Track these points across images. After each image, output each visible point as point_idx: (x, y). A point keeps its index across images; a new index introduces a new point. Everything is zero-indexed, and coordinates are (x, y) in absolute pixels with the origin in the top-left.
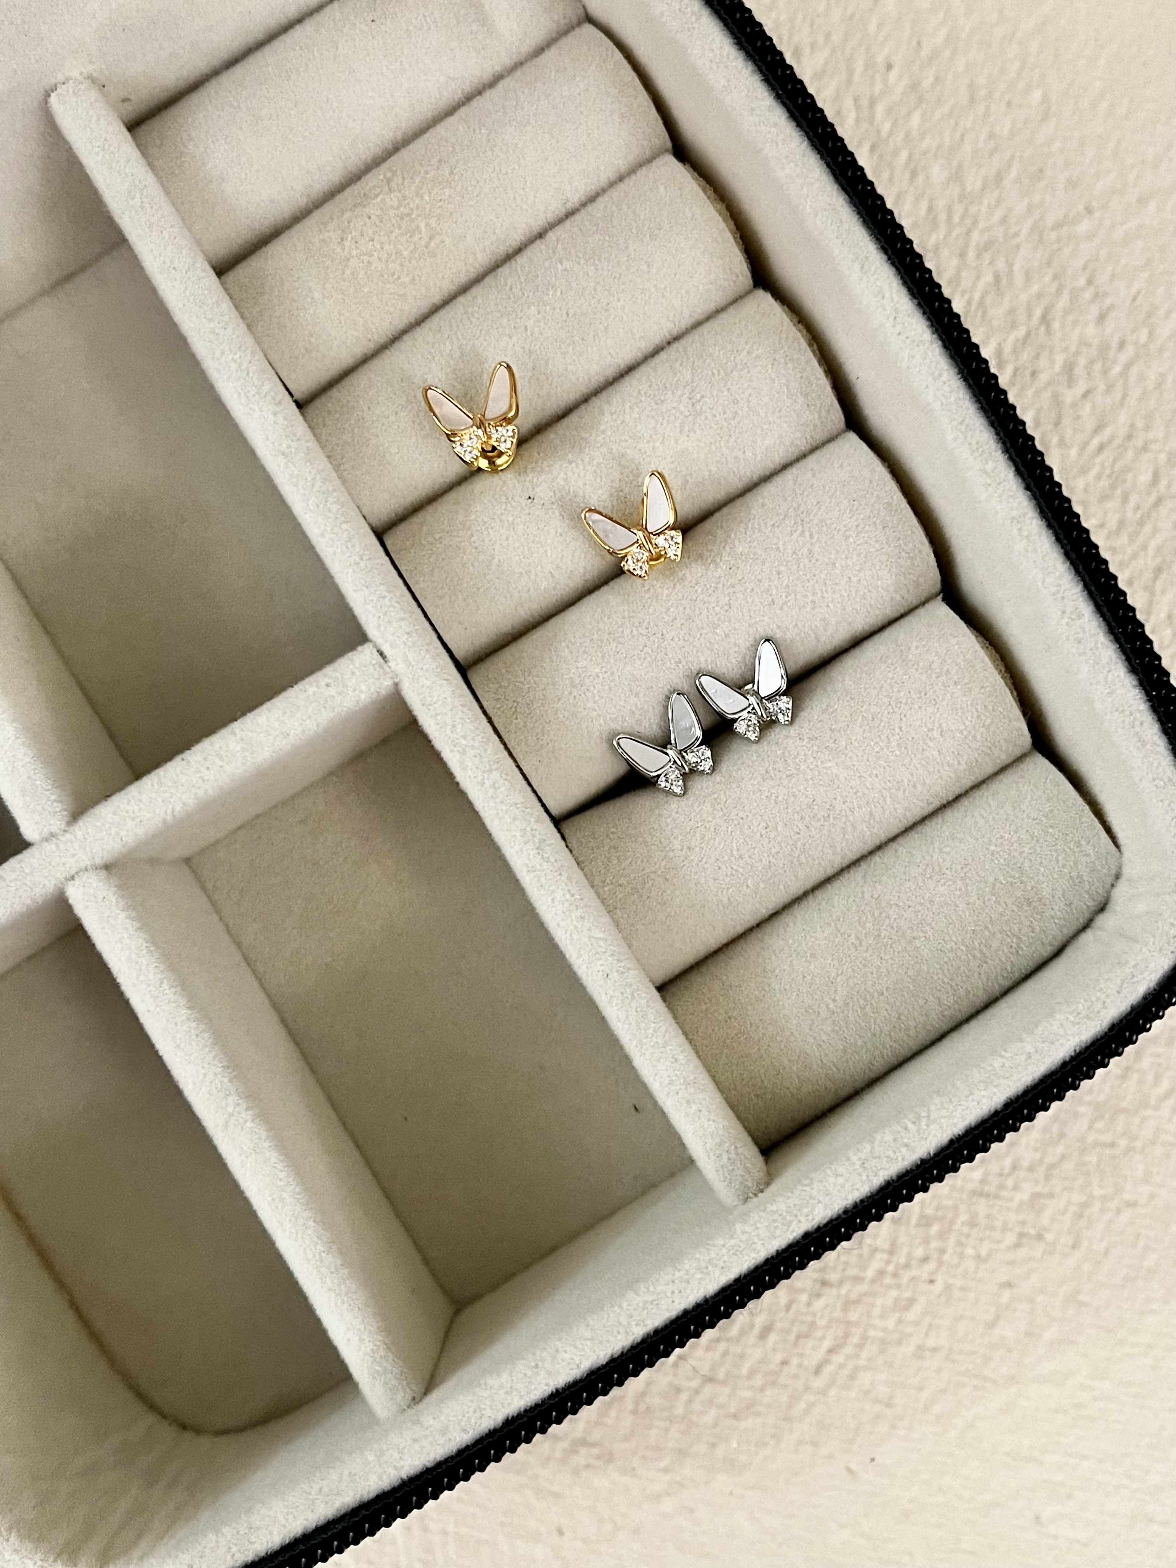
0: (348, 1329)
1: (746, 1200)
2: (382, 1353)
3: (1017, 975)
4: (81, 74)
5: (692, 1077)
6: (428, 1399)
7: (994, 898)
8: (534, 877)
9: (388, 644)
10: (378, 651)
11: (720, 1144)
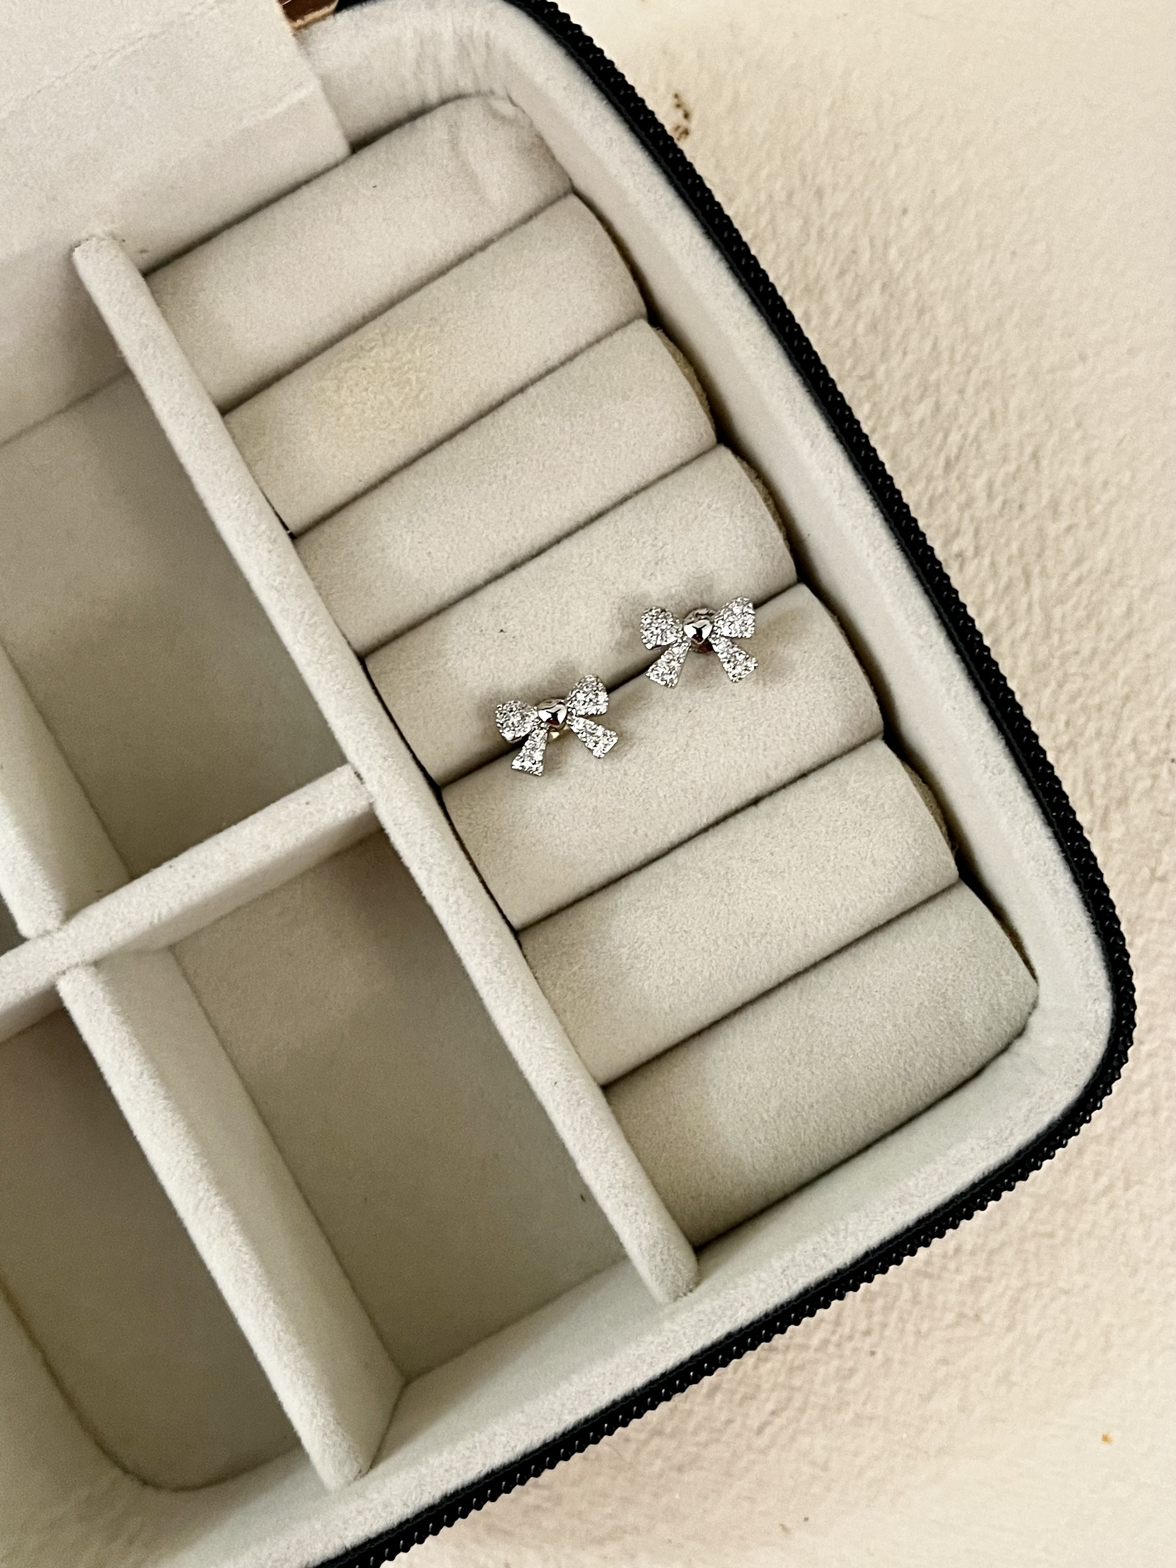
0: (302, 1404)
1: (676, 1298)
2: (332, 1427)
3: (939, 1093)
4: (104, 232)
5: (630, 1182)
6: (374, 1473)
7: (918, 1021)
8: (492, 988)
9: (366, 767)
10: (355, 773)
11: (655, 1244)
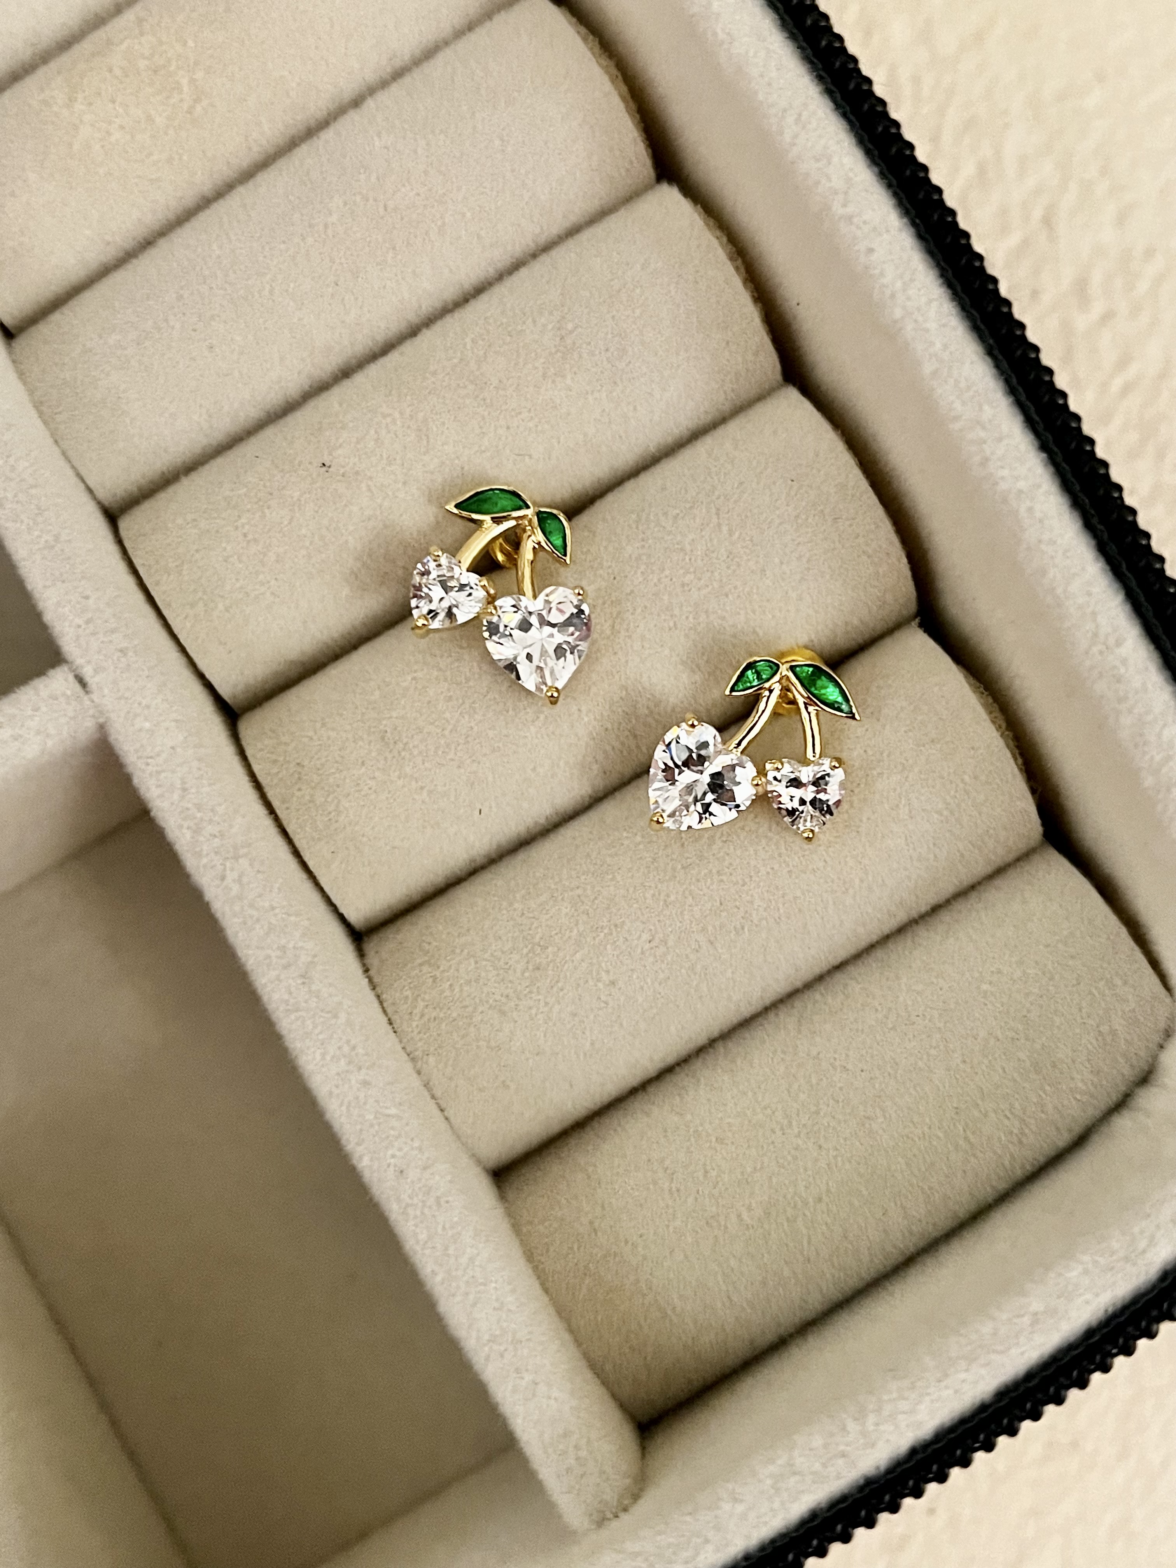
1: (601, 1522)
7: (986, 1061)
9: (91, 668)
10: (78, 679)
